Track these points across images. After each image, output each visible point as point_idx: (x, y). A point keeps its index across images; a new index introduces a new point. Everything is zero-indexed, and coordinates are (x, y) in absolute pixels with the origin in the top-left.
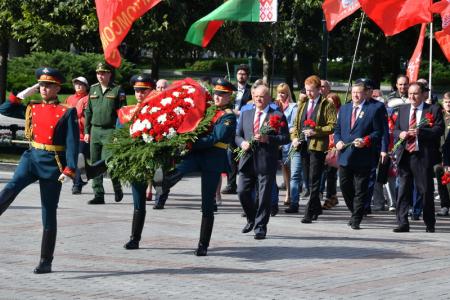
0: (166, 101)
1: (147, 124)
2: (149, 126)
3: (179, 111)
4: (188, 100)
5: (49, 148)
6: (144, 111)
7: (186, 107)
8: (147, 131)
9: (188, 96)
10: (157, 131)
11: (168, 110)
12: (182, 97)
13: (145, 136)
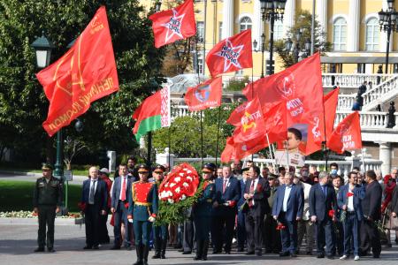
0: (177, 179)
1: (169, 193)
2: (171, 195)
3: (186, 184)
4: (188, 178)
5: (145, 204)
6: (166, 186)
7: (188, 181)
8: (171, 197)
9: (188, 175)
10: (176, 197)
11: (179, 184)
12: (185, 176)
13: (169, 200)
